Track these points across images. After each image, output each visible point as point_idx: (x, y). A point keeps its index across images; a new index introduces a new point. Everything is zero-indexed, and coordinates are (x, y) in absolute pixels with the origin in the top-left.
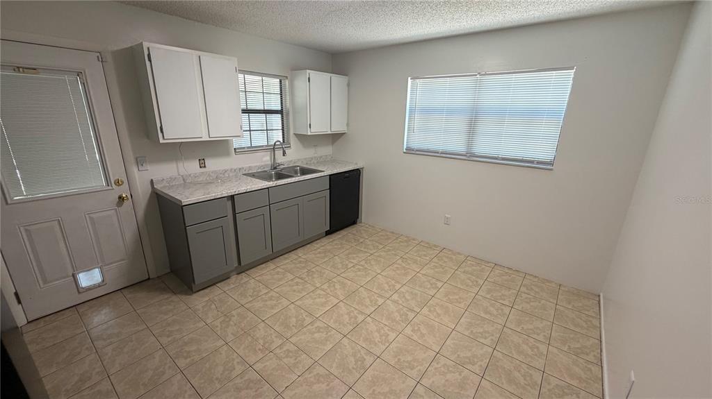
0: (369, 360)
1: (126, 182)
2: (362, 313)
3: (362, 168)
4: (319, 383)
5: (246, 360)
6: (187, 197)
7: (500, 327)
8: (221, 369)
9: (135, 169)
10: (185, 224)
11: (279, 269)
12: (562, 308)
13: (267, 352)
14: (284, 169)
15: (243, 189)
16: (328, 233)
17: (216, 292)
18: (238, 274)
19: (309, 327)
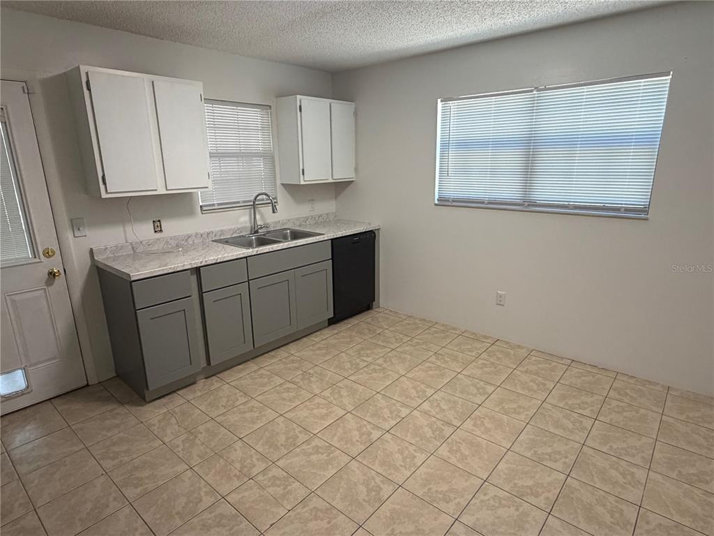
0: (387, 490)
1: (58, 252)
2: (378, 428)
3: (379, 229)
4: (317, 520)
5: (217, 489)
6: (138, 271)
7: (577, 446)
8: (183, 500)
9: (70, 235)
10: (134, 307)
11: (262, 371)
12: (671, 420)
13: (246, 479)
14: (268, 232)
15: (211, 258)
16: (332, 322)
17: (178, 402)
18: (206, 378)
19: (304, 447)
